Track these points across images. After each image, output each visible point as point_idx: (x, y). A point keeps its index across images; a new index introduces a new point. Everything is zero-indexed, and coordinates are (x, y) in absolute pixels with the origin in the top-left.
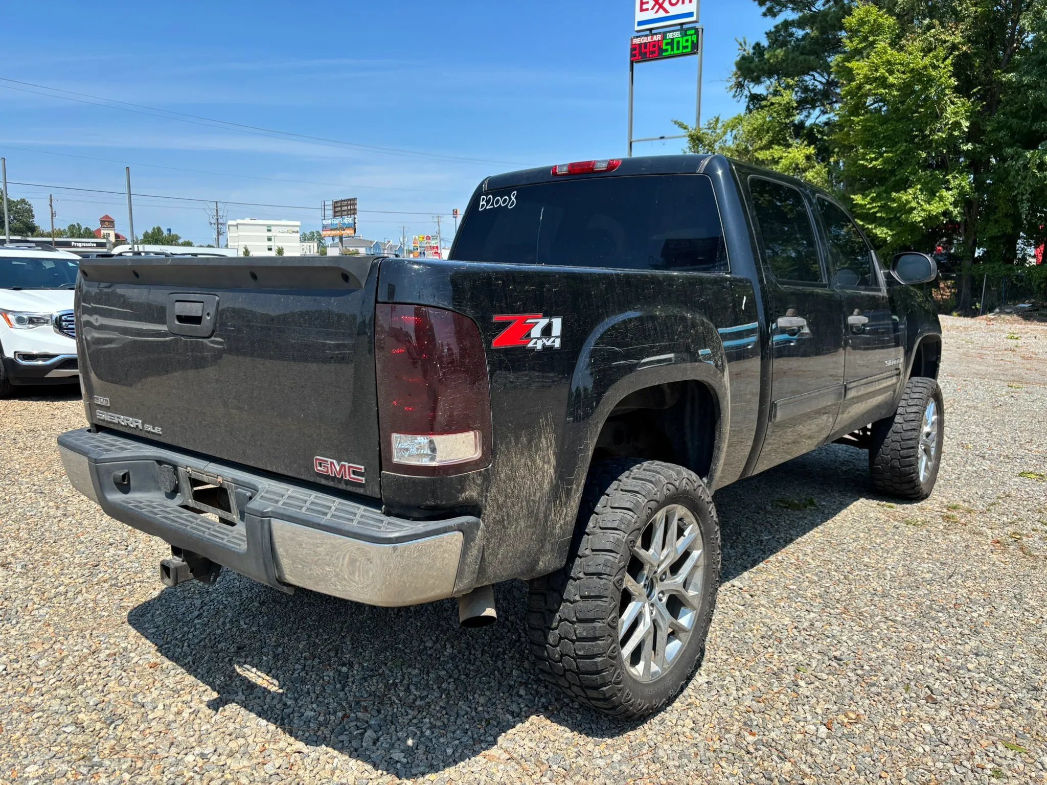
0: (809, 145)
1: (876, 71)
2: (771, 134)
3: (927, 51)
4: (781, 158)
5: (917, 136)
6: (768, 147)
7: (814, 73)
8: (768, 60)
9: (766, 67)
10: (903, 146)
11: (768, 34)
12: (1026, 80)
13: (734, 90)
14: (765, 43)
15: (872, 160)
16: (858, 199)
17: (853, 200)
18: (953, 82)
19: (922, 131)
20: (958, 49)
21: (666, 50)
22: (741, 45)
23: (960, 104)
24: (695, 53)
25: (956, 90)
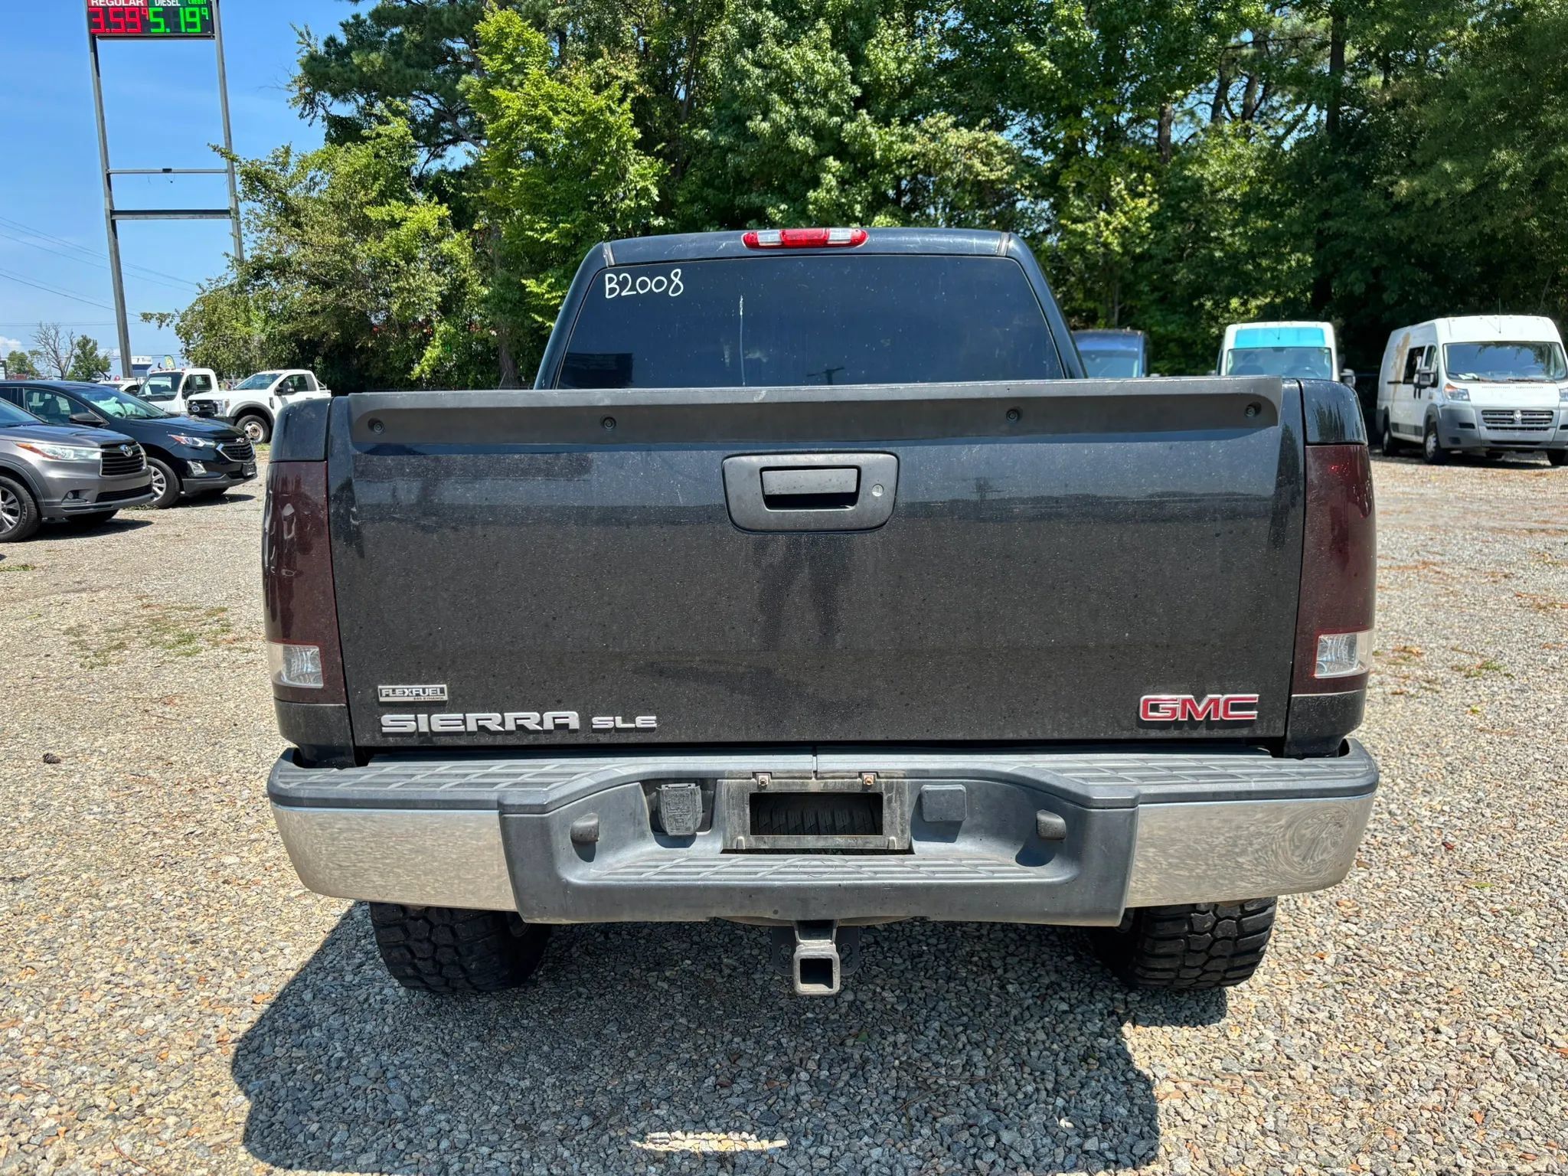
0: (440, 203)
1: (535, 106)
2: (382, 181)
3: (598, 89)
4: (404, 219)
5: (595, 202)
6: (381, 199)
7: (428, 97)
8: (359, 67)
9: (355, 77)
10: (583, 215)
11: (345, 26)
12: (723, 140)
13: (301, 105)
14: (342, 39)
15: (543, 231)
16: (531, 285)
17: (524, 287)
18: (636, 133)
19: (600, 196)
20: (635, 91)
21: (157, 25)
22: (301, 35)
23: (646, 164)
24: (208, 37)
25: (638, 145)
